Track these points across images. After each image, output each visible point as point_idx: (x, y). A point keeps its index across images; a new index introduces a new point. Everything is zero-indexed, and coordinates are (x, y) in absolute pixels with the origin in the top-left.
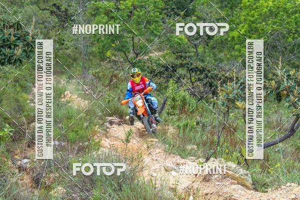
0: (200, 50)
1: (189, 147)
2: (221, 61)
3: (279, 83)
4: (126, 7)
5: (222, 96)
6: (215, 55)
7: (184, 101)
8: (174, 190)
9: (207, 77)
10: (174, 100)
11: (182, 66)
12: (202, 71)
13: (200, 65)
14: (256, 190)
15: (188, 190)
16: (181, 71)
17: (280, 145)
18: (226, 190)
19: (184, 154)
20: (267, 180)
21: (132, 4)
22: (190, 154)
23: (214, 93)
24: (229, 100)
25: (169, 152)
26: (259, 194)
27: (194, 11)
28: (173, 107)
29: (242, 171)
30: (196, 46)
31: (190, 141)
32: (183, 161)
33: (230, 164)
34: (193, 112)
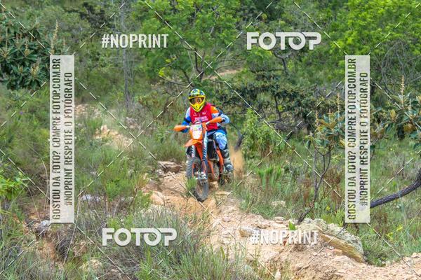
0: (290, 67)
1: (275, 203)
2: (320, 82)
3: (401, 113)
4: (186, 7)
5: (320, 131)
6: (311, 75)
7: (267, 138)
8: (253, 263)
9: (299, 104)
10: (253, 137)
11: (264, 89)
12: (293, 96)
13: (290, 87)
14: (369, 262)
15: (274, 262)
16: (263, 97)
17: (403, 199)
18: (327, 263)
19: (267, 212)
20: (385, 249)
21: (195, 3)
22: (276, 213)
23: (310, 128)
24: (331, 137)
25: (246, 210)
26: (373, 269)
27: (281, 12)
28: (252, 148)
29: (349, 236)
30: (284, 62)
31: (276, 194)
32: (266, 222)
33: (332, 226)
34: (279, 153)
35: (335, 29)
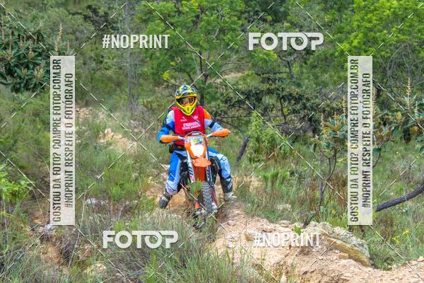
0: (295, 69)
1: (280, 207)
2: (325, 85)
4: (190, 9)
5: (326, 133)
6: (316, 77)
7: (272, 141)
8: (259, 267)
9: (305, 107)
10: (258, 140)
11: (270, 92)
12: (298, 99)
13: (295, 90)
14: (375, 266)
15: (279, 267)
16: (268, 100)
17: (409, 203)
18: (333, 266)
19: (272, 215)
20: (391, 253)
21: (200, 5)
22: (281, 217)
23: (316, 131)
24: (336, 140)
25: (251, 214)
26: (380, 272)
27: (286, 14)
28: (257, 151)
29: (355, 240)
30: (289, 65)
31: (281, 198)
32: (271, 226)
33: (338, 230)
34: (285, 157)
35: (340, 31)
